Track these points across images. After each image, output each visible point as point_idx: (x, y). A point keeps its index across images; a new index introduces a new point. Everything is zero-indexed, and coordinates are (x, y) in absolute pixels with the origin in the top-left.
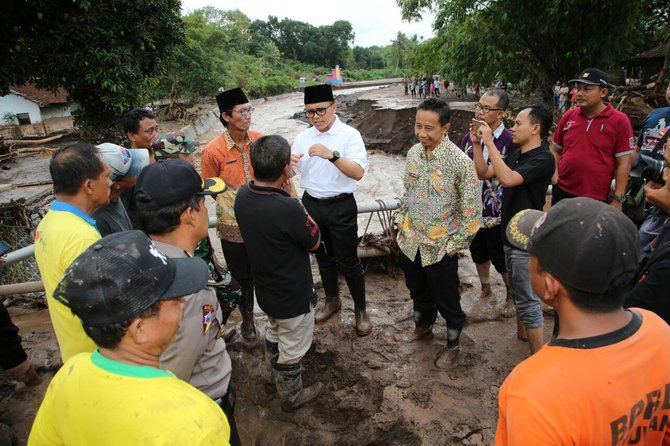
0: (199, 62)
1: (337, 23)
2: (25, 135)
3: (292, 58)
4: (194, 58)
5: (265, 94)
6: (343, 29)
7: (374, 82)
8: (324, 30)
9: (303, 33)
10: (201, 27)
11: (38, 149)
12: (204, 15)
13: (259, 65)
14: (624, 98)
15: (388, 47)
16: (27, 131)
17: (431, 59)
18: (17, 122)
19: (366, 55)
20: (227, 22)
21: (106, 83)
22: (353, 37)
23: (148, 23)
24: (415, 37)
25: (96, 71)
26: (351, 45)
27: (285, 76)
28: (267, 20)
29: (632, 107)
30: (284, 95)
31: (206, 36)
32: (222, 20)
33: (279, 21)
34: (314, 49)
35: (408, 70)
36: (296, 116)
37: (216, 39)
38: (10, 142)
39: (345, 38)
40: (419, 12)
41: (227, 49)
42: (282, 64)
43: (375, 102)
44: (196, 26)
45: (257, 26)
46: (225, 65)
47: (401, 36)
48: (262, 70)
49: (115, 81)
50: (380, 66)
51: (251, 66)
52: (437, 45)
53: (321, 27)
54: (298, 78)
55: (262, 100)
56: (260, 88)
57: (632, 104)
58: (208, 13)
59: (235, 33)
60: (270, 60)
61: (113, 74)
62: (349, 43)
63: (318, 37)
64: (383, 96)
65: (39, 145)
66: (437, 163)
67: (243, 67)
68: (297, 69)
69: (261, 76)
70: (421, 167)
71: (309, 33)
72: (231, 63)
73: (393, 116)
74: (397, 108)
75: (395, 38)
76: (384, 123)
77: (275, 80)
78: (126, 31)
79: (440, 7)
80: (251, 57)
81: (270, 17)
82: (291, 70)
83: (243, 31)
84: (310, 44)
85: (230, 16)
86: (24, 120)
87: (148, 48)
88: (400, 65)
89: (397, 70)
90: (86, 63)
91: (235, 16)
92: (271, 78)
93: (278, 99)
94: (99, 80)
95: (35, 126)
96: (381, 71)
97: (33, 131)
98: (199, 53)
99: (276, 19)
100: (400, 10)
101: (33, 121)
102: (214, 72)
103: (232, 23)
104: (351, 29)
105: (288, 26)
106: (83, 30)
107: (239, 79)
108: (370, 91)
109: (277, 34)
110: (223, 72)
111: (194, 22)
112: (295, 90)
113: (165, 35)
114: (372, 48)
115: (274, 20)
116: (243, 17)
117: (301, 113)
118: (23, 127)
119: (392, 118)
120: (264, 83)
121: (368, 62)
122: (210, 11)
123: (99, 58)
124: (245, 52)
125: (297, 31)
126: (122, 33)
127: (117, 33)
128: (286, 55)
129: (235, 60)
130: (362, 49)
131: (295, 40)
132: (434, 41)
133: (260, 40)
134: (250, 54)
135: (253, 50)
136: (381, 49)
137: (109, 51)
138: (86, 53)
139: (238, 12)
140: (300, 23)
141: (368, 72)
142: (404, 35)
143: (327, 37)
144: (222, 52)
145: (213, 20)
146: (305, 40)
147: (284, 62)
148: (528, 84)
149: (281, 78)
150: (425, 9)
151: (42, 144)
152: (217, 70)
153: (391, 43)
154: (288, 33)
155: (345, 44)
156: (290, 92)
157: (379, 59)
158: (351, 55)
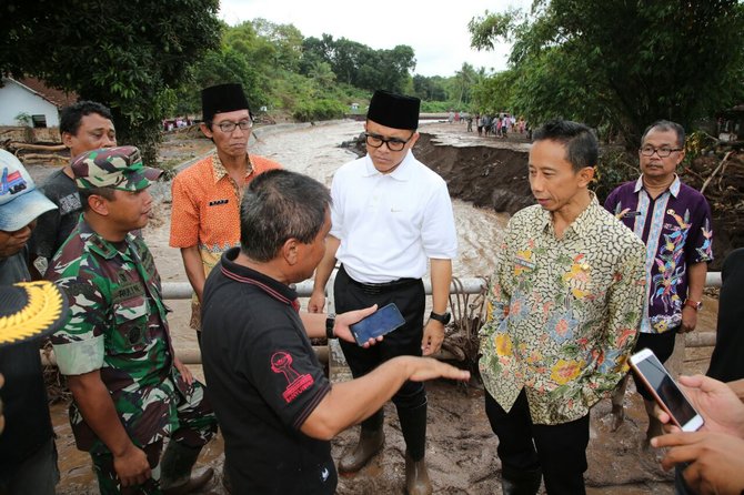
0: (243, 77)
1: (398, 48)
2: (39, 139)
3: (344, 81)
4: (236, 71)
5: (312, 118)
6: (404, 55)
7: (433, 115)
8: (383, 55)
9: (360, 55)
10: (249, 39)
11: (50, 156)
12: (254, 27)
13: (308, 86)
14: (728, 154)
15: (451, 78)
16: (42, 135)
17: (501, 94)
18: (31, 125)
19: (427, 85)
20: (278, 36)
21: (116, 87)
22: (414, 64)
23: (175, 21)
24: (483, 70)
25: (107, 71)
26: (412, 73)
27: (337, 101)
28: (321, 39)
29: (738, 165)
30: (334, 121)
31: (254, 49)
32: (273, 35)
33: (334, 40)
34: (371, 74)
35: (473, 105)
36: (344, 145)
37: (264, 53)
38: (17, 145)
39: (406, 65)
40: (492, 41)
41: (276, 66)
42: (334, 87)
43: (434, 136)
44: (244, 38)
45: (311, 44)
46: (272, 82)
47: (467, 69)
48: (312, 92)
49: (127, 85)
50: (442, 98)
51: (300, 86)
52: (509, 79)
53: (381, 50)
54: (350, 104)
55: (309, 124)
56: (307, 111)
57: (738, 161)
58: (259, 25)
59: (286, 49)
60: (322, 81)
61: (126, 77)
62: (410, 70)
63: (376, 61)
64: (443, 131)
65: (52, 152)
66: (579, 246)
67: (291, 86)
68: (350, 94)
69: (309, 97)
70: (542, 250)
71: (367, 55)
72: (279, 81)
73: (454, 153)
74: (459, 146)
75: (460, 69)
76: (442, 161)
77: (325, 104)
78: (147, 26)
79: (517, 37)
80: (300, 77)
81: (324, 35)
82: (343, 94)
83: (296, 48)
84: (367, 68)
85: (283, 30)
86: (40, 123)
87: (174, 51)
88: (463, 99)
89: (460, 104)
90: (96, 60)
91: (289, 31)
92: (321, 101)
93: (327, 125)
94: (110, 81)
95: (51, 131)
96: (442, 104)
97: (48, 136)
98: (243, 66)
99: (331, 38)
100: (471, 35)
101: (49, 124)
102: (257, 89)
103: (284, 38)
104: (412, 55)
105: (344, 46)
106: (96, 20)
107: (285, 99)
108: (429, 124)
109: (332, 54)
110: (268, 90)
111: (242, 33)
112: (345, 117)
113: (196, 37)
114: (434, 78)
115: (328, 39)
116: (297, 34)
117: (350, 142)
118: (37, 130)
119: (453, 157)
120: (313, 106)
121: (428, 92)
122: (260, 23)
123: (112, 56)
124: (295, 71)
125: (354, 53)
126: (143, 28)
127: (137, 29)
128: (339, 77)
129: (283, 78)
130: (423, 78)
131: (351, 63)
132: (506, 74)
133: (312, 59)
134: (300, 73)
135: (303, 69)
136: (445, 81)
137: (125, 49)
138: (97, 47)
139: (291, 26)
140: (357, 45)
141: (428, 104)
142: (471, 67)
143: (386, 62)
144: (269, 68)
145: (264, 34)
146: (361, 63)
147: (337, 85)
148: (608, 130)
149: (332, 102)
150: (500, 37)
151: (57, 151)
152: (262, 87)
153: (455, 75)
154: (343, 54)
155: (406, 71)
156: (339, 118)
157: (441, 90)
158: (411, 84)
